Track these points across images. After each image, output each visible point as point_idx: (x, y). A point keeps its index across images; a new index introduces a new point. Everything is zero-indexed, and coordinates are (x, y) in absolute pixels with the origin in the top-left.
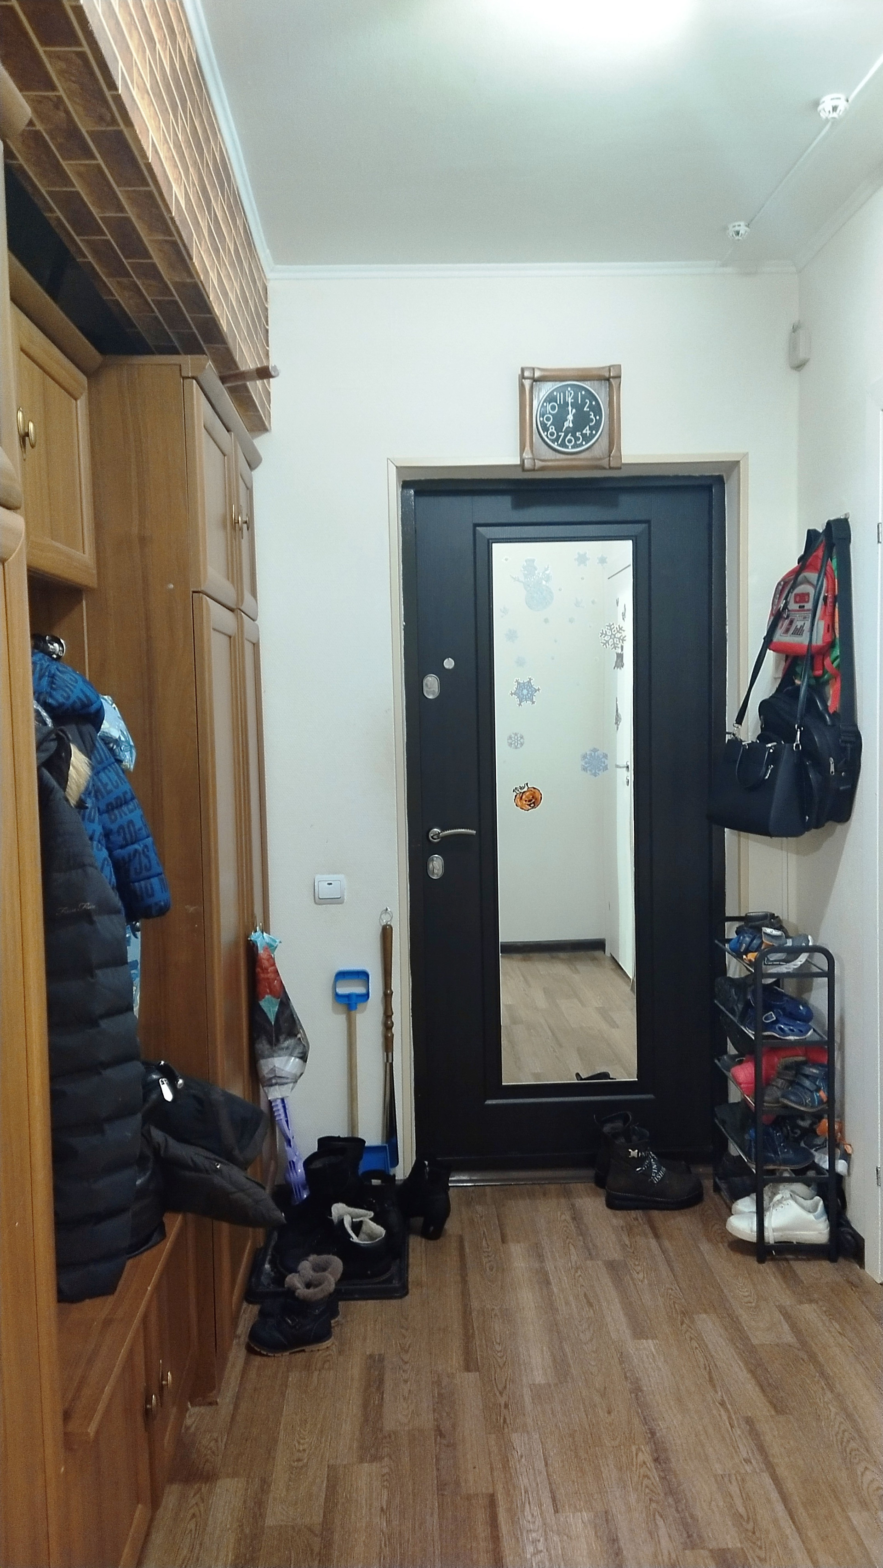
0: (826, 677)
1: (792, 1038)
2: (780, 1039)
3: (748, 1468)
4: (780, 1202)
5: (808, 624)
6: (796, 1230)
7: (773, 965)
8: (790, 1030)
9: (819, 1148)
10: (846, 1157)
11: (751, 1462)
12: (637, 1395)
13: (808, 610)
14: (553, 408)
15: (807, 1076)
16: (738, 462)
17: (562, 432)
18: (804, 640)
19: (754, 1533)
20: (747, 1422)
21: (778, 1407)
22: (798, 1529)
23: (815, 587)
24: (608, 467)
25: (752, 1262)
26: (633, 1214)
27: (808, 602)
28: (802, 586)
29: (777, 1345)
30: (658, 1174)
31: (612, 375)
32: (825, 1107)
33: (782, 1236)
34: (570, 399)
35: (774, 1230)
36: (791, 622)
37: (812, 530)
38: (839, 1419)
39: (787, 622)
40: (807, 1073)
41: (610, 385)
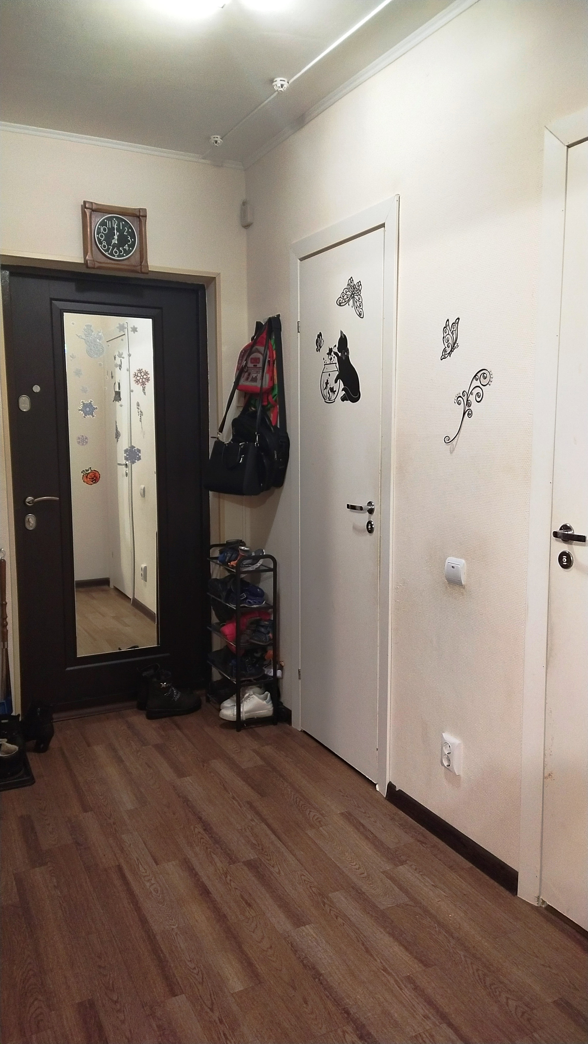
0: (269, 406)
1: (255, 606)
2: (248, 607)
3: (253, 823)
4: (248, 697)
5: (259, 376)
6: (256, 711)
7: (245, 567)
8: (254, 602)
9: (268, 666)
10: (281, 668)
11: (254, 821)
12: (187, 803)
13: (260, 368)
14: (105, 230)
15: (263, 626)
16: (215, 278)
17: (111, 246)
18: (258, 384)
19: (262, 850)
20: (248, 804)
21: (262, 794)
22: (283, 843)
23: (263, 355)
24: (140, 271)
25: (234, 732)
26: (164, 720)
27: (259, 363)
28: (255, 354)
29: (255, 767)
30: (177, 696)
31: (141, 214)
32: (272, 642)
33: (249, 715)
34: (115, 225)
35: (246, 712)
36: (249, 374)
37: (259, 322)
38: (293, 793)
39: (246, 374)
40: (263, 624)
41: (140, 221)
